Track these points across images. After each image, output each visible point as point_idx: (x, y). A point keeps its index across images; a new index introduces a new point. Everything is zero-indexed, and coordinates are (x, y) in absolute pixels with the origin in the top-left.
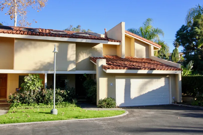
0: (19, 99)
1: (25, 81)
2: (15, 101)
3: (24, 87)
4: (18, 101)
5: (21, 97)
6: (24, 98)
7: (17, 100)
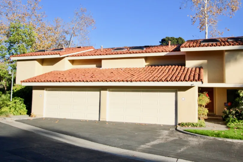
0: (235, 114)
1: (240, 95)
2: (230, 116)
3: (240, 102)
4: (234, 117)
5: (237, 112)
6: (241, 113)
7: (233, 115)
